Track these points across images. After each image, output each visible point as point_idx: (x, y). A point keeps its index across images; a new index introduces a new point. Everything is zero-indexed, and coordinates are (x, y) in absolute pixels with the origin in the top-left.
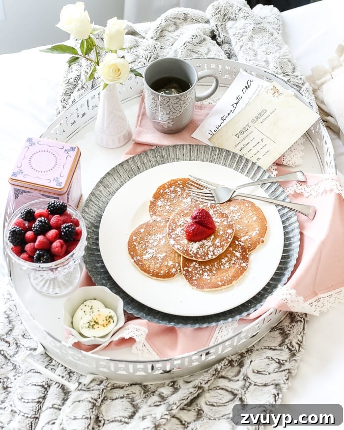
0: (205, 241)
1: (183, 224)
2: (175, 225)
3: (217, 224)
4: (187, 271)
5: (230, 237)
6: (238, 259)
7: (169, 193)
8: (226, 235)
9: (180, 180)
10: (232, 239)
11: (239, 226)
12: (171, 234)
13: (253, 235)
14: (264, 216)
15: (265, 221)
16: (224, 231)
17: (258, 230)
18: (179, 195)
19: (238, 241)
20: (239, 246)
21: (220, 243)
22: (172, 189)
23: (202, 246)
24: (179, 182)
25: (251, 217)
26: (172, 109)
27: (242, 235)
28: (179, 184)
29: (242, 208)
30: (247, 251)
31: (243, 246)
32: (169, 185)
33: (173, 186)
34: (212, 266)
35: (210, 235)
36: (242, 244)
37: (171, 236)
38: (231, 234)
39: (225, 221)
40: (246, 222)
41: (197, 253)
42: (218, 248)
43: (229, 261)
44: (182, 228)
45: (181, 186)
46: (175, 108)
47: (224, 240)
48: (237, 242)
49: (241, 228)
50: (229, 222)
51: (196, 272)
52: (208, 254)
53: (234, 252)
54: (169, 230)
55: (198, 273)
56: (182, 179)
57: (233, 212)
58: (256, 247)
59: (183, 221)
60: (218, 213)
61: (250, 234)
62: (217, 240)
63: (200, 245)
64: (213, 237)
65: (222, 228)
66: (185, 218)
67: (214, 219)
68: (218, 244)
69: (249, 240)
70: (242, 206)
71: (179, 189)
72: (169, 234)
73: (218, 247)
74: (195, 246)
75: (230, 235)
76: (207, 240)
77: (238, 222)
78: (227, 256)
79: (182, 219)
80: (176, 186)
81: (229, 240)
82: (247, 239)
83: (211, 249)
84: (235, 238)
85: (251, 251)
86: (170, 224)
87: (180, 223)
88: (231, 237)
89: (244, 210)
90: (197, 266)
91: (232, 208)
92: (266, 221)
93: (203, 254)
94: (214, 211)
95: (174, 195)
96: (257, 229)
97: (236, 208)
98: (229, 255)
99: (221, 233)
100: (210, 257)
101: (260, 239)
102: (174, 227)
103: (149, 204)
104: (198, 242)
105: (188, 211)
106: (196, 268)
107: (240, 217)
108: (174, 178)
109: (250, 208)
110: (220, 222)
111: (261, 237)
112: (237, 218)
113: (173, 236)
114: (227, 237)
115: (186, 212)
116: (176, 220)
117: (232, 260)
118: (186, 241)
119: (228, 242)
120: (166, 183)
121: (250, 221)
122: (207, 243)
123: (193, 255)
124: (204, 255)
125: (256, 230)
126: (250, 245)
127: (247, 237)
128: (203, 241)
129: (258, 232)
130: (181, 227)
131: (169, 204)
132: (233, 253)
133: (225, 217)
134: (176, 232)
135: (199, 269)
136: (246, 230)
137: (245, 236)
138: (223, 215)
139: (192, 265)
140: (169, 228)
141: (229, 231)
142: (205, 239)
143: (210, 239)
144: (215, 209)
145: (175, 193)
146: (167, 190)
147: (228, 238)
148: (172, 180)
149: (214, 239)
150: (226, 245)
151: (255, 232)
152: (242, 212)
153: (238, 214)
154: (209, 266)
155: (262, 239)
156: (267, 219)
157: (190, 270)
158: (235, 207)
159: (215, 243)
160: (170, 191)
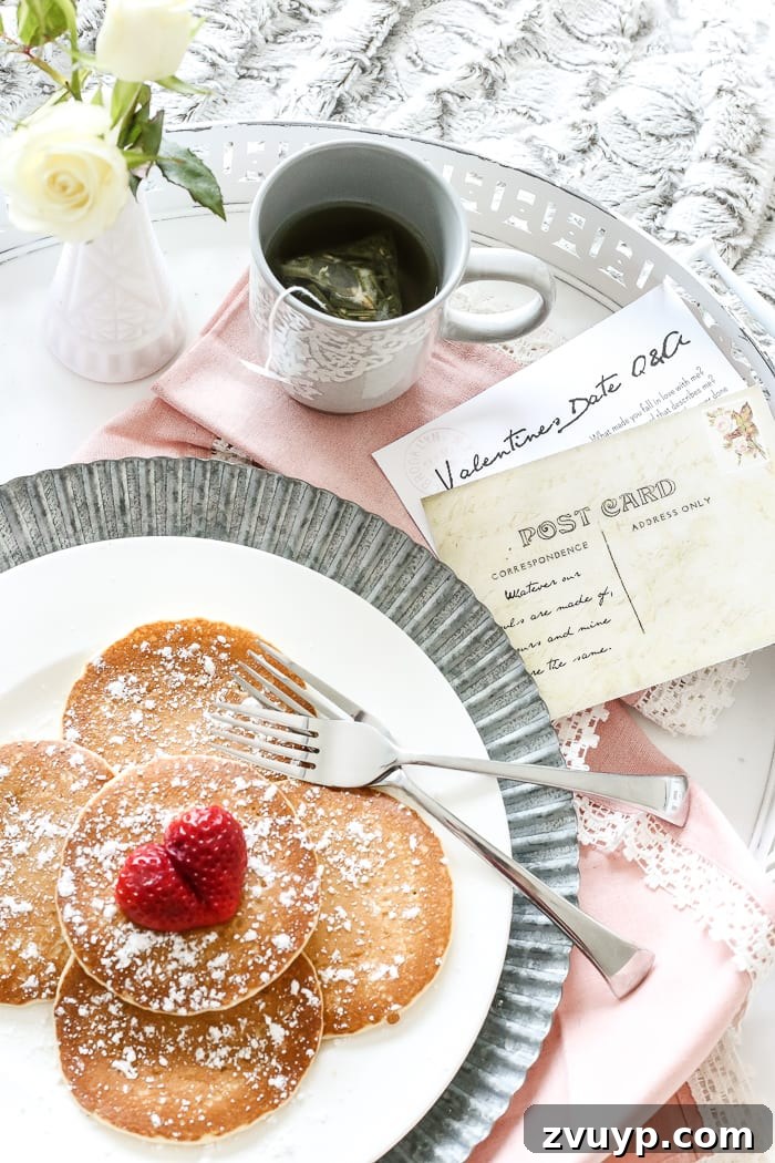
0: (178, 941)
1: (136, 831)
2: (109, 818)
3: (257, 891)
4: (72, 1010)
5: (272, 968)
6: (269, 1049)
7: (170, 666)
8: (263, 953)
9: (228, 632)
10: (275, 976)
11: (342, 913)
12: (79, 850)
13: (374, 977)
14: (449, 918)
15: (441, 940)
16: (266, 931)
17: (400, 967)
18: (202, 687)
19: (303, 985)
20: (296, 1003)
21: (228, 974)
22: (185, 653)
23: (159, 954)
24: (222, 639)
25: (402, 901)
27: (336, 955)
28: (219, 646)
29: (390, 845)
30: (320, 1033)
31: (310, 1009)
32: (183, 633)
33: (195, 646)
34: (166, 1034)
35: (207, 929)
36: (313, 1001)
37: (74, 856)
38: (284, 954)
39: (292, 892)
40: (377, 910)
41: (129, 972)
42: (209, 989)
43: (236, 1043)
44: (124, 847)
45: (224, 656)
47: (245, 969)
48: (295, 986)
49: (348, 925)
50: (306, 900)
51: (102, 1028)
52: (165, 993)
53: (268, 1020)
54: (81, 830)
55: (105, 1037)
56: (240, 631)
57: (350, 846)
58: (361, 1026)
59: (143, 818)
60: (283, 842)
61: (365, 966)
62: (222, 959)
63: (154, 948)
64: (213, 937)
65: (261, 918)
66: (158, 807)
67: (253, 862)
68: (218, 975)
69: (349, 989)
70: (396, 836)
71: (209, 665)
72: (71, 846)
73: (212, 984)
74: (134, 943)
75: (279, 957)
76: (188, 941)
77: (349, 894)
78: (234, 1023)
79: (149, 806)
80: (205, 649)
81: (265, 977)
82: (342, 983)
83: (186, 980)
84: (299, 969)
85: (335, 1032)
86: (93, 807)
87: (127, 822)
88: (278, 968)
89: (392, 855)
90: (113, 1009)
91: (355, 827)
92: (445, 946)
93: (148, 984)
94: (273, 827)
95: (182, 677)
96: (399, 959)
97: (371, 836)
98: (244, 1022)
99: (251, 935)
100: (168, 1006)
101: (388, 1004)
102: (101, 827)
103: (81, 673)
104: (149, 933)
105: (185, 783)
106: (110, 1014)
107: (365, 879)
108: (212, 616)
109: (416, 862)
110: (270, 886)
111: (396, 1000)
112: (351, 877)
113: (81, 862)
114: (261, 960)
115: (175, 782)
116: (124, 803)
117: (245, 1043)
118: (111, 909)
119: (258, 982)
120: (173, 624)
121: (392, 915)
122: (184, 952)
123: (110, 972)
124: (148, 991)
125: (391, 962)
126: (340, 1011)
127: (345, 974)
128: (173, 937)
129: (394, 974)
130: (125, 840)
131: (150, 704)
132: (263, 1020)
133: (299, 872)
134: (96, 851)
135: (114, 1024)
136: (361, 942)
137: (346, 965)
138: (302, 861)
139: (96, 1000)
140: (83, 823)
141: (283, 941)
142: (184, 933)
143: (200, 942)
144: (282, 821)
145: (193, 672)
146: (166, 651)
147: (264, 968)
148: (199, 621)
149: (214, 950)
150: (242, 991)
151: (384, 968)
152: (383, 861)
153: (366, 863)
154: (158, 1028)
155: (395, 1007)
156: (451, 937)
157: (83, 1011)
158: (369, 828)
159: (210, 964)
160: (177, 658)
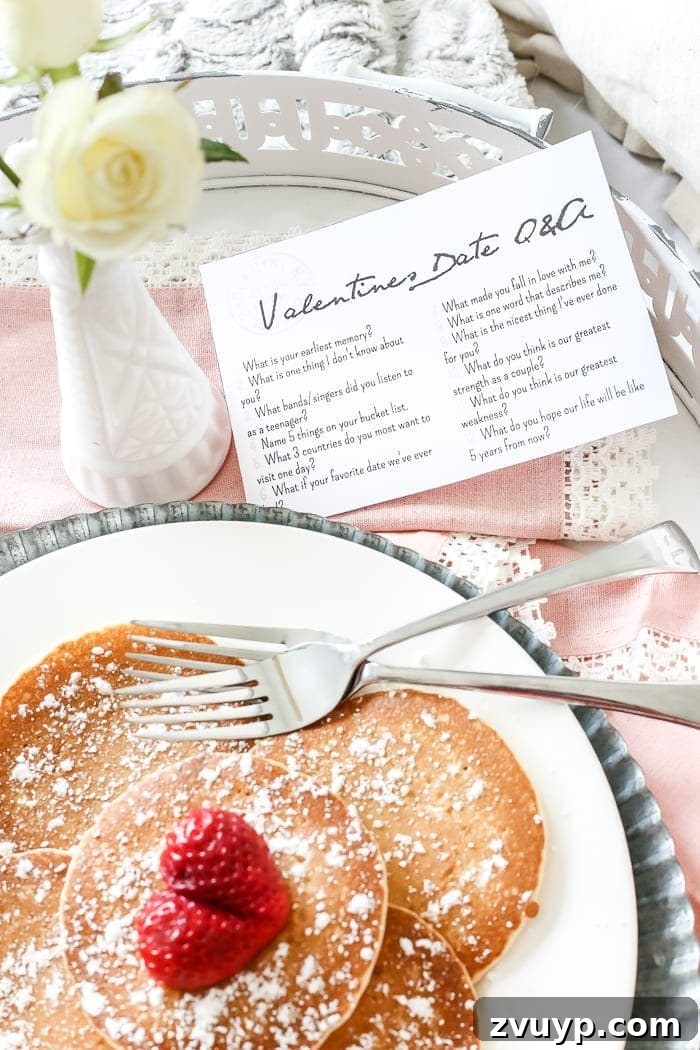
0: (249, 979)
1: (131, 894)
2: (93, 902)
3: (297, 871)
5: (368, 939)
6: (424, 1030)
7: (62, 713)
8: (348, 930)
9: (100, 640)
10: (378, 945)
11: (405, 839)
12: (83, 956)
13: (483, 881)
14: (517, 768)
15: (526, 795)
16: (336, 905)
17: (503, 851)
18: (109, 714)
19: (414, 938)
20: (420, 961)
21: (326, 978)
22: (69, 691)
23: (238, 1007)
24: (97, 650)
25: (457, 784)
27: (428, 886)
28: (101, 660)
29: (407, 737)
30: (466, 977)
31: (439, 958)
32: (54, 671)
33: (75, 676)
35: (271, 945)
36: (436, 948)
37: (82, 966)
38: (372, 916)
39: (336, 847)
40: (438, 812)
42: (317, 1008)
44: (128, 920)
45: (111, 667)
47: (340, 961)
48: (406, 945)
49: (419, 848)
50: (356, 846)
53: (402, 1000)
54: (71, 933)
56: (111, 630)
57: (366, 767)
58: (504, 942)
59: (130, 877)
60: (292, 805)
61: (465, 876)
62: (309, 965)
63: (229, 1005)
64: (283, 949)
65: (321, 895)
66: (137, 856)
67: (275, 845)
68: (316, 986)
69: (466, 912)
70: (407, 726)
71: (102, 685)
72: (72, 957)
73: (316, 1000)
74: (204, 1014)
75: (368, 923)
76: (259, 972)
77: (399, 816)
79: (127, 862)
80: (88, 672)
81: (367, 954)
82: (454, 910)
83: (285, 1015)
84: (398, 924)
85: (481, 966)
86: (71, 901)
87: (114, 893)
88: (375, 935)
89: (416, 747)
91: (358, 745)
92: (533, 798)
94: (272, 797)
95: (82, 716)
96: (496, 845)
97: (381, 744)
98: (378, 1020)
99: (322, 920)
101: (515, 899)
102: (90, 916)
104: (213, 992)
105: (151, 813)
107: (405, 790)
108: (72, 636)
109: (445, 736)
110: (309, 856)
111: (522, 889)
112: (389, 798)
113: (93, 967)
114: (351, 939)
115: (140, 819)
116: (98, 874)
117: (395, 1042)
118: (156, 994)
119: (363, 964)
120: (38, 668)
121: (457, 806)
122: (262, 987)
125: (489, 854)
126: (472, 940)
127: (450, 899)
128: (241, 979)
129: (502, 863)
130: (125, 912)
131: (67, 765)
132: (397, 1004)
133: (331, 823)
134: (103, 944)
136: (444, 856)
137: (444, 890)
138: (326, 811)
140: (69, 925)
141: (361, 903)
142: (251, 965)
143: (273, 964)
144: (277, 784)
145: (90, 704)
146: (49, 701)
147: (360, 944)
148: (62, 648)
149: (294, 962)
150: (352, 985)
151: (487, 865)
152: (411, 759)
153: (395, 773)
155: (526, 896)
156: (535, 785)
158: (373, 737)
159: (300, 980)
160: (64, 701)
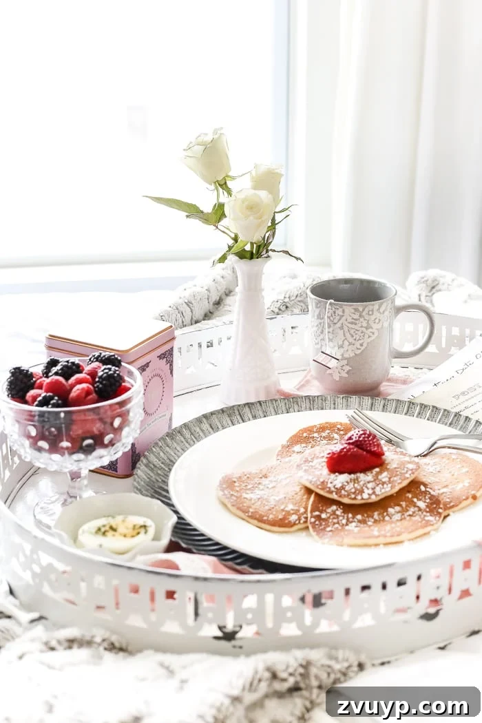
0: (362, 475)
4: (318, 517)
5: (409, 473)
6: (420, 510)
7: (319, 439)
8: (404, 470)
9: (341, 424)
11: (433, 479)
12: (303, 465)
13: (458, 488)
16: (401, 465)
17: (469, 483)
19: (426, 488)
20: (426, 494)
21: (390, 478)
22: (324, 434)
23: (356, 481)
24: (339, 426)
25: (459, 469)
26: (348, 335)
28: (339, 429)
30: (442, 506)
31: (432, 496)
32: (321, 428)
33: (328, 431)
34: (368, 517)
35: (373, 468)
36: (434, 494)
37: (301, 468)
38: (413, 469)
41: (343, 488)
42: (383, 485)
43: (403, 511)
45: (342, 433)
46: (352, 331)
47: (397, 475)
48: (422, 487)
51: (335, 521)
52: (362, 492)
53: (415, 500)
55: (338, 523)
57: (427, 464)
61: (452, 487)
62: (385, 475)
63: (351, 479)
64: (377, 470)
68: (386, 480)
69: (449, 494)
71: (336, 436)
73: (383, 483)
74: (341, 479)
75: (411, 470)
76: (366, 474)
78: (399, 505)
80: (333, 431)
81: (407, 476)
83: (370, 485)
85: (449, 508)
90: (338, 513)
93: (353, 490)
94: (389, 449)
96: (467, 481)
97: (434, 461)
98: (404, 504)
99: (395, 466)
100: (365, 496)
101: (470, 492)
103: (280, 448)
104: (346, 475)
106: (338, 516)
108: (332, 421)
109: (459, 461)
113: (305, 468)
117: (408, 511)
118: (325, 471)
119: (405, 478)
120: (316, 426)
121: (456, 474)
122: (365, 477)
123: (333, 489)
124: (354, 493)
125: (464, 483)
126: (448, 500)
127: (445, 490)
128: (359, 474)
129: (468, 485)
132: (413, 501)
134: (311, 464)
135: (341, 518)
136: (446, 483)
137: (443, 488)
139: (329, 510)
141: (411, 466)
142: (363, 472)
143: (372, 473)
145: (330, 440)
146: (316, 435)
147: (406, 473)
148: (327, 423)
149: (380, 473)
151: (461, 485)
154: (363, 515)
155: (473, 492)
157: (324, 516)
159: (380, 477)
160: (321, 437)
